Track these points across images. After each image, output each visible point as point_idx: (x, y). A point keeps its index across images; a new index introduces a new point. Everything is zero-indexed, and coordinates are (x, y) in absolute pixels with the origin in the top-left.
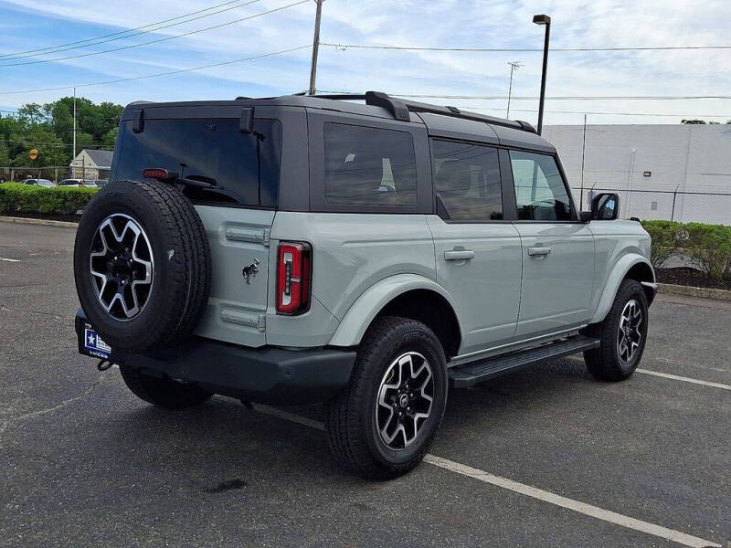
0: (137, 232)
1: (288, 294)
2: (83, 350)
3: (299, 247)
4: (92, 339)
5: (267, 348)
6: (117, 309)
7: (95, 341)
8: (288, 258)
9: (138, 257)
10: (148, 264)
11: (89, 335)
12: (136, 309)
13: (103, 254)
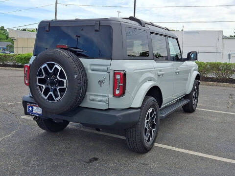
0: (60, 69)
1: (118, 90)
2: (26, 113)
3: (122, 72)
4: (31, 109)
5: (109, 109)
6: (50, 98)
7: (32, 110)
8: (118, 77)
9: (60, 78)
10: (65, 81)
11: (29, 107)
12: (59, 97)
13: (43, 77)
